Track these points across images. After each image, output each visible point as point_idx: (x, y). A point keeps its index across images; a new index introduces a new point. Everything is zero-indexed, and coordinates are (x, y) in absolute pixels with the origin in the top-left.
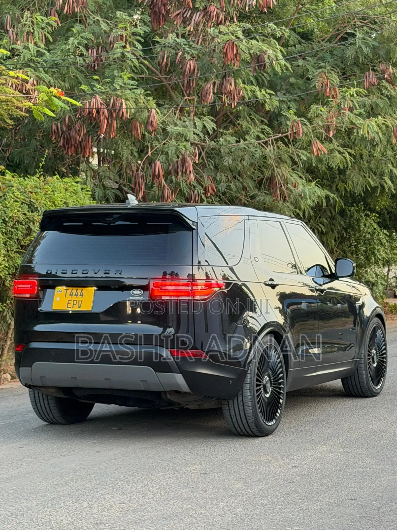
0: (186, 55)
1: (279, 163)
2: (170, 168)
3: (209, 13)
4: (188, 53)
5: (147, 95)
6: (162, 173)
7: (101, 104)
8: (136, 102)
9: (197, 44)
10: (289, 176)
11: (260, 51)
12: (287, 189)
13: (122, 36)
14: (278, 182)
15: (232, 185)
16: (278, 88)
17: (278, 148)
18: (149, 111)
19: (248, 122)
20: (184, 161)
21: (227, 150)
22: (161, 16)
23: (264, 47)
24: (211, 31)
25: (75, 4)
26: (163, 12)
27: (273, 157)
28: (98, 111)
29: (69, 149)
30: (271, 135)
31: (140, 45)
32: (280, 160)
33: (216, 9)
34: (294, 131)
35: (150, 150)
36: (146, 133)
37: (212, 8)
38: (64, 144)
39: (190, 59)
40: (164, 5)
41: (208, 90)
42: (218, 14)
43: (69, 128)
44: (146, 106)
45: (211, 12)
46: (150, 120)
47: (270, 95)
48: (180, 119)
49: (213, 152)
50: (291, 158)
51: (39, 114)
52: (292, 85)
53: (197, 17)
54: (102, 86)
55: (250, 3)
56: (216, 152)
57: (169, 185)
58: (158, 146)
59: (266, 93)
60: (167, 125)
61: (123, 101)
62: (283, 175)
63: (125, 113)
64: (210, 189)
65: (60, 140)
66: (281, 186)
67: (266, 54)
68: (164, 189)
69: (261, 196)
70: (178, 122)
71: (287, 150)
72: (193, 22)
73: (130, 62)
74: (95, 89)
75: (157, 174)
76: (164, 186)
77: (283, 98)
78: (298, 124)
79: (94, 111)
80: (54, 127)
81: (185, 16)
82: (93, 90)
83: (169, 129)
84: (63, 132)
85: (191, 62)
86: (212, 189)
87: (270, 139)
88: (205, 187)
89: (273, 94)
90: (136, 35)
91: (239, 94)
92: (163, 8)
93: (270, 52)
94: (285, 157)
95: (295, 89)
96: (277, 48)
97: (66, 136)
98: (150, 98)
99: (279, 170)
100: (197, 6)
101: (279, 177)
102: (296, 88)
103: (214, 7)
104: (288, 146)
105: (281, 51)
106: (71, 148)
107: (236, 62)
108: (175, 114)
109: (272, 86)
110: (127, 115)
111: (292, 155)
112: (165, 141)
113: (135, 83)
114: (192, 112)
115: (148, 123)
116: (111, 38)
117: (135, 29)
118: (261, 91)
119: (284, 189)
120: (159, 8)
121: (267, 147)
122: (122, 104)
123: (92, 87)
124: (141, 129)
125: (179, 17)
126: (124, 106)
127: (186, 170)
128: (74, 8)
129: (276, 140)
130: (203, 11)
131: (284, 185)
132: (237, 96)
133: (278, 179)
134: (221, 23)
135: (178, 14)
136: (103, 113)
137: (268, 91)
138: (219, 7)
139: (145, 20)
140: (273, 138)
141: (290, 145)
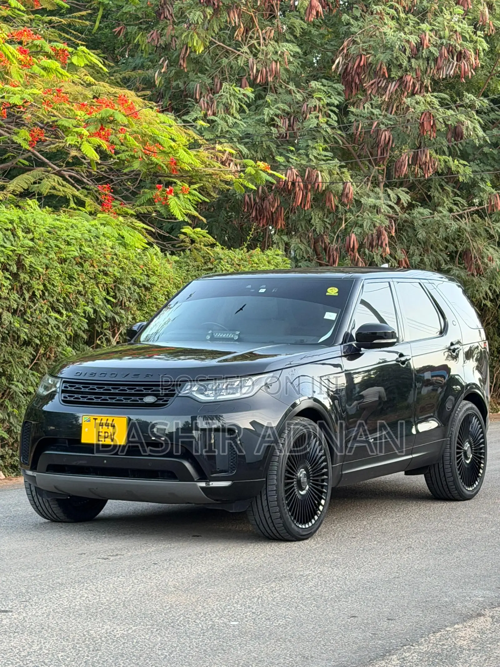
0: (381, 126)
1: (474, 237)
2: (365, 240)
3: (405, 83)
4: (383, 124)
5: (341, 167)
6: (356, 246)
7: (297, 176)
8: (330, 173)
9: (391, 113)
10: (485, 250)
11: (456, 122)
12: (483, 263)
13: (316, 106)
14: (473, 256)
15: (425, 258)
16: (471, 158)
17: (474, 221)
18: (344, 183)
19: (440, 193)
20: (379, 234)
21: (420, 223)
22: (353, 85)
23: (462, 118)
24: (408, 101)
25: (269, 74)
26: (357, 81)
27: (468, 229)
28: (293, 184)
29: (261, 221)
30: (466, 208)
31: (335, 116)
32: (475, 233)
33: (412, 80)
34: (492, 203)
35: (344, 222)
36: (339, 205)
37: (408, 78)
38: (256, 215)
39: (385, 130)
40: (358, 75)
41: (403, 161)
42: (414, 84)
43: (263, 199)
44: (341, 177)
45: (407, 82)
46: (346, 192)
47: (465, 165)
48: (372, 191)
49: (405, 224)
50: (487, 231)
51: (240, 187)
52: (485, 154)
53: (392, 87)
54: (297, 157)
55: (448, 73)
56: (408, 224)
57: (363, 258)
58: (352, 217)
59: (459, 163)
60: (361, 197)
61: (319, 173)
62: (479, 248)
63: (320, 185)
64: (404, 262)
65: (252, 212)
66: (477, 260)
67: (463, 125)
68: (358, 261)
69: (456, 270)
70: (371, 194)
71: (483, 224)
72: (388, 92)
73: (324, 133)
74: (290, 160)
75: (351, 246)
76: (358, 259)
77: (476, 168)
78: (496, 197)
79: (290, 184)
80: (247, 198)
81: (379, 85)
82: (288, 162)
83: (363, 200)
84: (256, 203)
85: (386, 133)
86: (406, 262)
87: (466, 212)
88: (399, 261)
89: (467, 165)
90: (331, 106)
91: (434, 165)
92: (356, 77)
93: (468, 123)
94: (481, 231)
95: (489, 160)
96: (475, 119)
97: (258, 208)
98: (345, 170)
99: (475, 244)
100: (392, 76)
101: (474, 251)
102: (490, 158)
103: (410, 77)
104: (484, 219)
105: (479, 122)
106: (263, 219)
107: (432, 133)
108: (367, 185)
109: (464, 156)
110: (323, 187)
111: (488, 229)
112: (359, 214)
113: (329, 154)
114: (382, 182)
115: (343, 195)
116: (304, 108)
117: (330, 100)
118: (454, 162)
119: (480, 263)
120: (353, 78)
121: (462, 219)
122: (317, 176)
123: (287, 159)
124: (335, 201)
125: (373, 86)
126: (320, 179)
127: (382, 243)
128: (267, 78)
129: (472, 214)
130: (398, 80)
131: (480, 260)
132: (432, 167)
133: (474, 253)
134: (416, 93)
135: (372, 84)
136: (299, 185)
137: (462, 162)
138: (415, 77)
139: (339, 90)
140: (468, 210)
141: (486, 218)
